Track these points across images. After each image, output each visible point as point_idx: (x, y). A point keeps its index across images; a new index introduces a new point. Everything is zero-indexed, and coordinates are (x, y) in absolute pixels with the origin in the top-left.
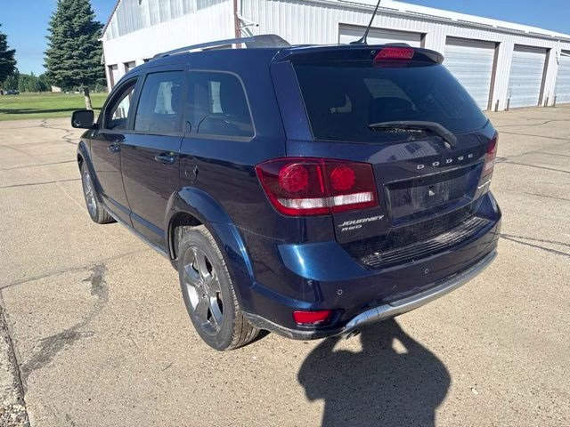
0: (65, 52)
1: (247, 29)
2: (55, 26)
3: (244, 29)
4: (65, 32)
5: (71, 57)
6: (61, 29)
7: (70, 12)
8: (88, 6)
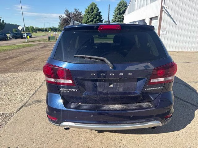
0: (117, 20)
1: (166, 10)
2: (116, 11)
3: (164, 10)
4: (118, 13)
5: (118, 21)
6: (117, 12)
7: (120, 7)
8: (126, 4)
